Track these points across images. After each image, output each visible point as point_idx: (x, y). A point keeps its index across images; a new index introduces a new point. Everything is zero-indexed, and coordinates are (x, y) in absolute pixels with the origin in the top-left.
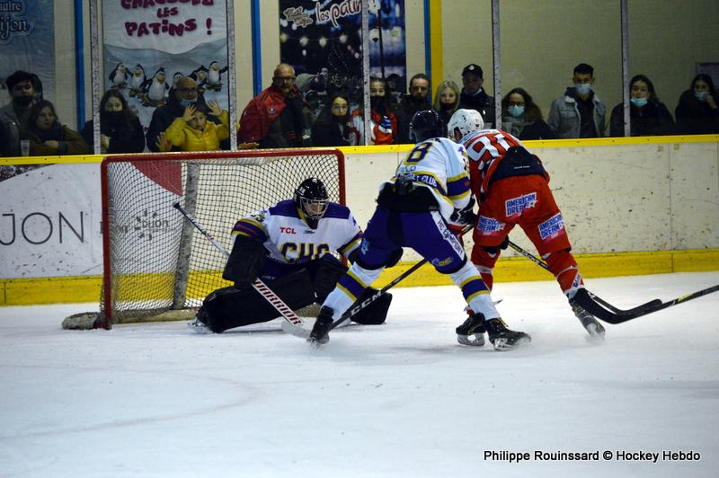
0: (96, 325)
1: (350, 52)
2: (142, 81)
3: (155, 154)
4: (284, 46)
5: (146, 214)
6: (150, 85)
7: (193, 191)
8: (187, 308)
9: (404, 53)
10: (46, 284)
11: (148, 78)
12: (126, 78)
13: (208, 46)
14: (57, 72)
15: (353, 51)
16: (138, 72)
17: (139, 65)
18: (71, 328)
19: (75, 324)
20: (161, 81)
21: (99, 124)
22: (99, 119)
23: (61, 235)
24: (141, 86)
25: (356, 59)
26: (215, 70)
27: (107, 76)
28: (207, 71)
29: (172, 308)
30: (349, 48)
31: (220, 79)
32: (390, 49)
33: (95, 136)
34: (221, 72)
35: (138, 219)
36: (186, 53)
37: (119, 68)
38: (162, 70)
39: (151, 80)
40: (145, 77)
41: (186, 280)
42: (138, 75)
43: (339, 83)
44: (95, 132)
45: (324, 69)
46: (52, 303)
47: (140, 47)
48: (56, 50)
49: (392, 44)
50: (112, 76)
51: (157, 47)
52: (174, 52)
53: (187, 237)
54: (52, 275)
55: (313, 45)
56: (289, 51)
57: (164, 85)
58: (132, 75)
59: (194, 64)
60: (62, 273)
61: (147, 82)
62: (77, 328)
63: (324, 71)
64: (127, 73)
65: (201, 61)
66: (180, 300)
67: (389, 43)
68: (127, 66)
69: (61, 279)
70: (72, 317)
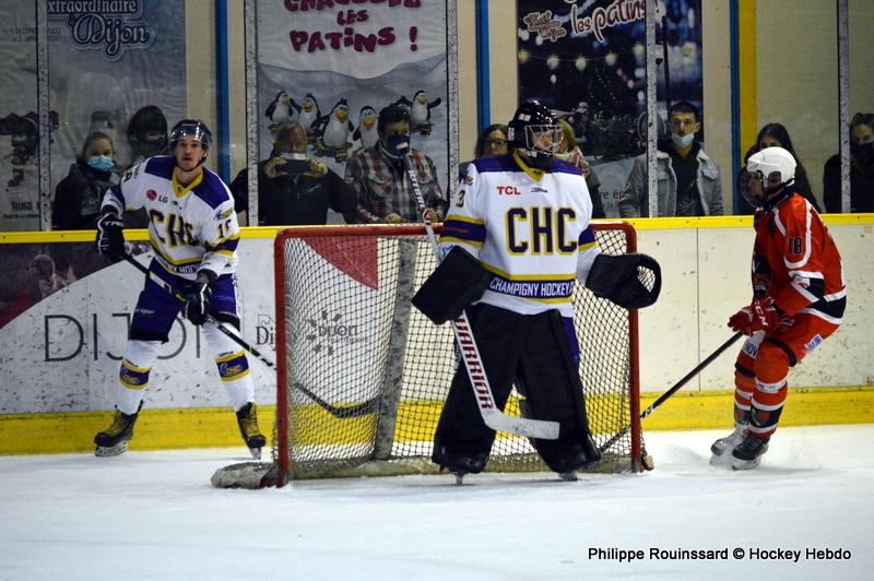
0: (265, 483)
1: (619, 79)
2: (315, 118)
3: (350, 226)
4: (523, 69)
5: (325, 315)
6: (327, 123)
7: (407, 282)
8: (395, 458)
9: (700, 80)
10: (176, 418)
11: (322, 115)
12: (291, 113)
13: (413, 67)
14: (188, 104)
15: (625, 78)
16: (308, 104)
17: (309, 95)
18: (227, 487)
19: (233, 481)
20: (342, 120)
21: (256, 182)
22: (256, 173)
23: (198, 346)
24: (312, 126)
25: (629, 89)
26: (422, 103)
27: (263, 110)
28: (410, 104)
29: (372, 458)
30: (620, 72)
31: (429, 116)
32: (680, 74)
33: (250, 199)
34: (430, 106)
35: (313, 324)
36: (379, 78)
37: (281, 98)
38: (344, 102)
39: (327, 117)
40: (319, 113)
41: (395, 416)
42: (308, 109)
43: (605, 125)
44: (250, 194)
45: (581, 104)
46: (186, 447)
47: (312, 68)
48: (188, 71)
49: (683, 67)
50: (270, 111)
51: (335, 68)
52: (360, 75)
53: (396, 350)
54: (185, 405)
55: (566, 68)
56: (531, 76)
57: (346, 123)
58: (299, 109)
59: (392, 94)
60: (199, 403)
61: (322, 120)
62: (235, 486)
63: (582, 107)
64: (293, 106)
65: (400, 90)
66: (383, 444)
67: (678, 67)
68: (291, 96)
69: (198, 411)
70: (227, 469)
